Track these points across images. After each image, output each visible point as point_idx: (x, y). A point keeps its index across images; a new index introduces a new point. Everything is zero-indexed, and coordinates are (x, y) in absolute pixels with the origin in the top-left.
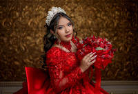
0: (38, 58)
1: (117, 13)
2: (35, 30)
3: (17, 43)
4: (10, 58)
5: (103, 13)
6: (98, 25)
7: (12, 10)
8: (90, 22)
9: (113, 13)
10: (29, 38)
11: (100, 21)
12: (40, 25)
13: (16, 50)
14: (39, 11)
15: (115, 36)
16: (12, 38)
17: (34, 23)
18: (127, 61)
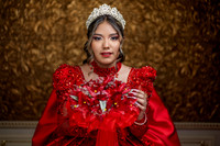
0: (49, 85)
1: (177, 12)
2: (44, 38)
3: (16, 60)
4: (5, 83)
5: (155, 13)
6: (146, 32)
7: (8, 7)
8: (133, 27)
9: (172, 13)
10: (35, 51)
11: (151, 25)
12: (54, 32)
13: (15, 71)
14: (51, 8)
15: (173, 50)
16: (8, 51)
17: (44, 28)
18: (192, 91)
